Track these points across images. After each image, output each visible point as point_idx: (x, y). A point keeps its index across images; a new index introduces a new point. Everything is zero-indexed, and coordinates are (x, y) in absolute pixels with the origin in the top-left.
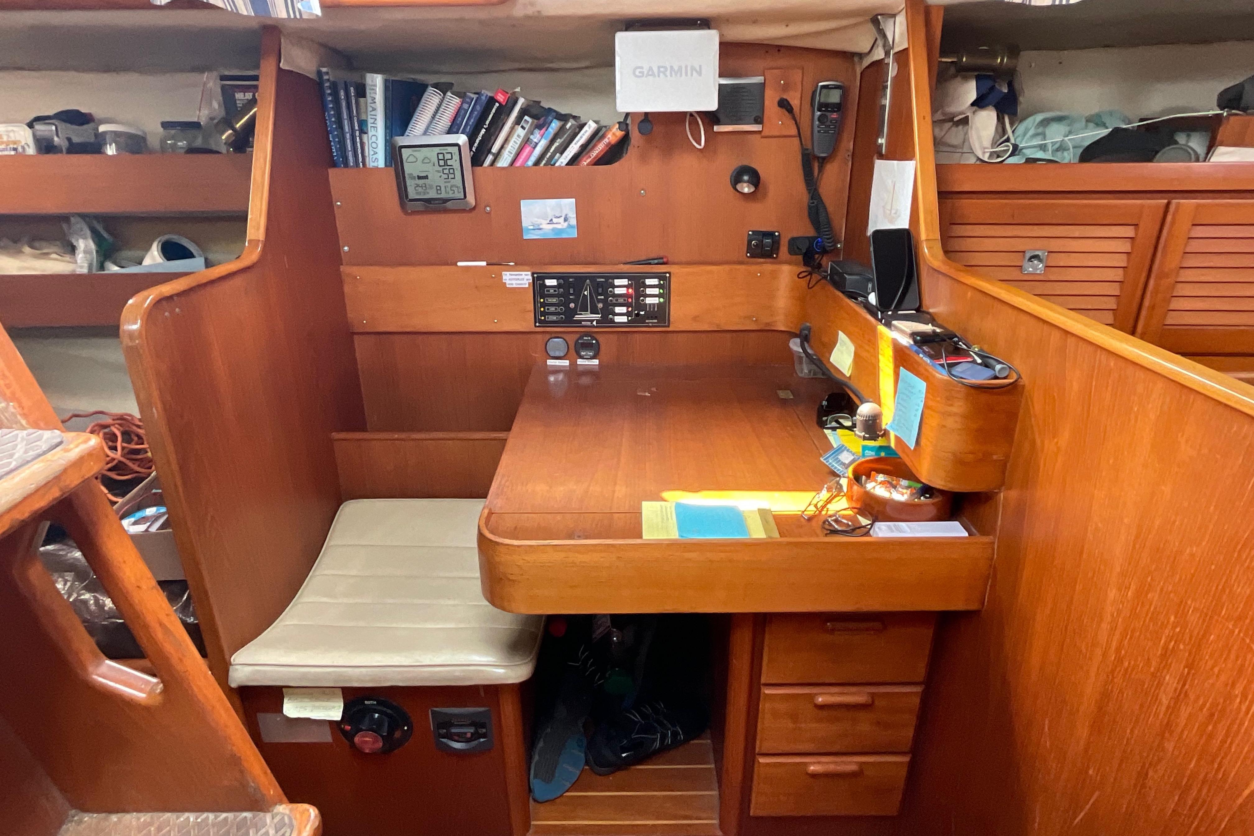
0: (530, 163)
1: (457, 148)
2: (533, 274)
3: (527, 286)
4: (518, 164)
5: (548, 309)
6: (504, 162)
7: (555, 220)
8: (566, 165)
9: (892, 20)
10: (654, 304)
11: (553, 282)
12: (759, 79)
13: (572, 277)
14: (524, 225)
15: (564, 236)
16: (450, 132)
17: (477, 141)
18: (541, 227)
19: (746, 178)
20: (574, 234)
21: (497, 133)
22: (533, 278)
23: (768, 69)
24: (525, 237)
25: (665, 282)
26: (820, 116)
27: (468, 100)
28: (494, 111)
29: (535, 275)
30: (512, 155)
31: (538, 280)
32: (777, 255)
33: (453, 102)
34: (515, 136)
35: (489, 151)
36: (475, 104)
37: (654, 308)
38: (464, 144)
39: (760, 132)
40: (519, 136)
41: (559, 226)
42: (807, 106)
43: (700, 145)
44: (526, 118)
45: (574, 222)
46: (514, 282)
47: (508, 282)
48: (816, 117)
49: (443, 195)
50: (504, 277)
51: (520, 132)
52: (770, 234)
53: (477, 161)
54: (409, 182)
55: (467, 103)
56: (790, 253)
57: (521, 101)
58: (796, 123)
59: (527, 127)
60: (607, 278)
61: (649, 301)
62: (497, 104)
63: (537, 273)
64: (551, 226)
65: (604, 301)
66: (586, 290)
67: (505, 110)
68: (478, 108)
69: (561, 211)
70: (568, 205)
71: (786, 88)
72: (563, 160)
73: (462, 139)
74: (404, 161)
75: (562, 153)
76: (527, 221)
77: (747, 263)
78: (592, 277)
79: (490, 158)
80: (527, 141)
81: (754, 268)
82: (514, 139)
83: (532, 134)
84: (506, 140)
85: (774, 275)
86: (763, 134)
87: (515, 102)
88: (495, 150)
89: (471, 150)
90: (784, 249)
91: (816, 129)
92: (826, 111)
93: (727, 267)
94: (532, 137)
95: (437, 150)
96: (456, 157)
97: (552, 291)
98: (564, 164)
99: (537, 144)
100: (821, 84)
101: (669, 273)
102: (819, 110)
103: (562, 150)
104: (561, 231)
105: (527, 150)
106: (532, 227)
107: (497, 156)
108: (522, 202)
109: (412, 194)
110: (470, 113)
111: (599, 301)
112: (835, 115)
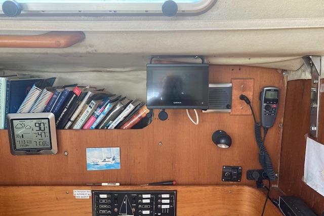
0: (94, 126)
1: (47, 120)
2: (92, 191)
3: (88, 198)
4: (86, 127)
5: (101, 212)
6: (78, 126)
7: (107, 160)
8: (115, 128)
9: (319, 58)
10: (166, 209)
11: (105, 196)
12: (229, 85)
13: (116, 193)
14: (88, 162)
15: (112, 168)
16: (44, 111)
17: (62, 115)
18: (98, 163)
19: (223, 141)
20: (119, 167)
21: (74, 110)
22: (92, 194)
23: (233, 79)
24: (89, 169)
25: (173, 196)
26: (266, 106)
27: (57, 93)
28: (72, 98)
29: (93, 192)
30: (83, 122)
31: (96, 194)
32: (240, 180)
33: (47, 95)
34: (86, 111)
35: (69, 120)
36: (61, 95)
37: (167, 210)
38: (52, 118)
39: (229, 113)
40: (87, 111)
41: (110, 163)
42: (257, 99)
43: (196, 122)
44: (92, 101)
45: (118, 160)
46: (80, 196)
47: (76, 196)
48: (263, 107)
49: (38, 147)
50: (74, 193)
51: (89, 110)
52: (236, 168)
53: (60, 126)
54: (17, 139)
55: (56, 95)
56: (248, 179)
57: (90, 93)
58: (251, 108)
59: (93, 107)
60: (138, 194)
61: (163, 207)
62: (74, 95)
63: (94, 191)
64: (105, 163)
65: (136, 207)
66: (125, 200)
67: (80, 98)
68: (63, 97)
69: (111, 155)
70: (115, 152)
71: (244, 89)
72: (114, 124)
73: (51, 116)
74: (15, 128)
75: (113, 120)
76: (89, 161)
77: (222, 185)
78: (128, 193)
79: (70, 123)
80: (93, 114)
81: (226, 188)
82: (85, 113)
83: (96, 110)
84: (81, 113)
85: (239, 192)
86: (231, 114)
87: (86, 94)
88: (72, 119)
89: (56, 122)
90: (244, 177)
91: (263, 113)
92: (270, 103)
93: (210, 188)
94: (96, 112)
95: (35, 121)
96: (47, 125)
97: (104, 201)
98: (113, 128)
99: (98, 116)
100: (265, 89)
101: (176, 191)
102: (265, 102)
103: (113, 119)
104: (110, 166)
105: (92, 119)
106: (93, 164)
107: (74, 122)
108: (87, 149)
109: (18, 147)
110: (58, 100)
111: (133, 207)
112: (274, 106)
